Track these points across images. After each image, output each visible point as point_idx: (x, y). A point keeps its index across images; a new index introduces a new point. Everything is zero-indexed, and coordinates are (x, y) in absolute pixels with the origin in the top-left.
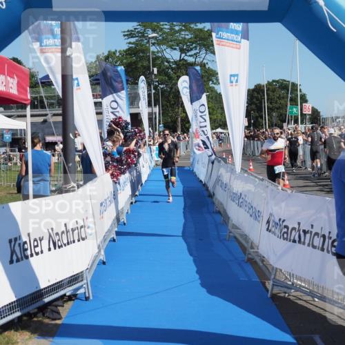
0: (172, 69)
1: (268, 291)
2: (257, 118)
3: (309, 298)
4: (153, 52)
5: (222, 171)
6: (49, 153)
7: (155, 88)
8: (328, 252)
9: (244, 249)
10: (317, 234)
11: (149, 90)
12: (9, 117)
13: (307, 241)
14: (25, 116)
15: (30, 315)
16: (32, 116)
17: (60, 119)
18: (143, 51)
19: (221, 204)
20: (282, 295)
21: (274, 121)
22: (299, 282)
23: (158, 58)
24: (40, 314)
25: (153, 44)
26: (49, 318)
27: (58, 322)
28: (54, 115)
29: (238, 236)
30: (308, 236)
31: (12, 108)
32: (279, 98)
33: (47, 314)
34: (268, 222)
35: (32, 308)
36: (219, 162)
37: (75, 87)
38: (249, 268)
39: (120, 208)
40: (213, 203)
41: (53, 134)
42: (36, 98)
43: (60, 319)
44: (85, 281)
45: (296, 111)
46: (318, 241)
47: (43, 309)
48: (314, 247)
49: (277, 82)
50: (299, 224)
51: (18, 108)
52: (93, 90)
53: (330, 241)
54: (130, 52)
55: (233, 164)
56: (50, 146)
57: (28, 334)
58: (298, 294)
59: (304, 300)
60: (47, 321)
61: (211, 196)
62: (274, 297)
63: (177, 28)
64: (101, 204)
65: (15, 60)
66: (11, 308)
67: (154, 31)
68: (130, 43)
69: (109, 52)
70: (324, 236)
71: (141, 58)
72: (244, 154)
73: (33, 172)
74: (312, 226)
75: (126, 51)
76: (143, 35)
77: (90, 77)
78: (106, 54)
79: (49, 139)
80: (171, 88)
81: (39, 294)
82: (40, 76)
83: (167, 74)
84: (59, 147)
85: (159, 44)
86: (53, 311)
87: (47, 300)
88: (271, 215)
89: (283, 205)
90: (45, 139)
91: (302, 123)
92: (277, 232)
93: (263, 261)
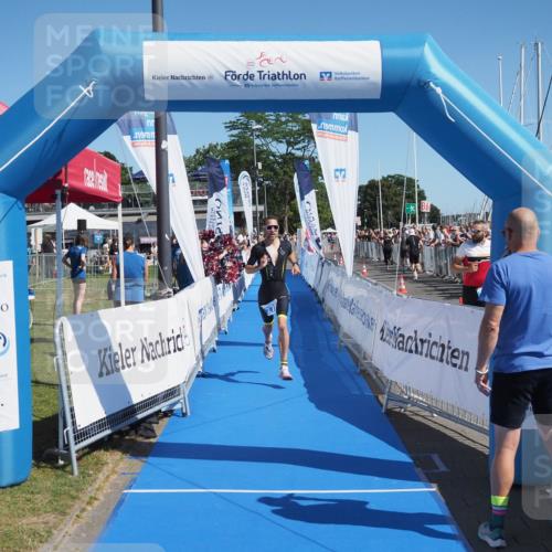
0: (279, 164)
1: (382, 406)
2: (371, 216)
3: (427, 413)
4: (257, 146)
5: (333, 275)
6: (143, 255)
7: (260, 184)
8: (448, 363)
9: (356, 360)
10: (435, 343)
11: (254, 186)
12: (100, 216)
13: (425, 351)
14: (116, 215)
15: (121, 433)
16: (124, 215)
17: (154, 218)
18: (246, 144)
19: (331, 311)
20: (398, 410)
21: (390, 219)
22: (416, 396)
23: (262, 152)
24: (133, 432)
25: (258, 136)
26: (142, 436)
27: (152, 440)
28: (150, 214)
29: (350, 346)
30: (426, 345)
31: (103, 207)
32: (395, 195)
33: (140, 432)
34: (382, 330)
35: (123, 426)
36: (329, 264)
37: (171, 184)
38: (362, 381)
39: (221, 316)
40: (323, 310)
41: (146, 236)
42: (130, 195)
43: (155, 437)
44: (182, 396)
45: (413, 208)
46: (436, 351)
47: (136, 426)
48: (432, 357)
49: (393, 177)
50: (416, 332)
51: (110, 206)
52: (192, 187)
53: (450, 351)
54: (231, 145)
55: (344, 267)
56: (145, 248)
57: (120, 453)
58: (415, 409)
59: (422, 417)
60: (140, 439)
61: (321, 302)
62: (389, 413)
63: (283, 119)
64: (200, 311)
65: (108, 155)
66: (100, 425)
67: (258, 122)
68: (232, 136)
69: (210, 145)
70: (443, 346)
71: (245, 153)
72: (356, 256)
73: (125, 277)
74: (430, 335)
75: (227, 144)
76: (246, 127)
77: (188, 172)
78: (207, 147)
79: (144, 240)
80: (277, 185)
81: (132, 410)
82: (135, 172)
83: (272, 170)
84: (155, 250)
85: (264, 137)
86: (146, 429)
87: (140, 416)
88: (385, 322)
89: (398, 311)
90: (139, 240)
91: (420, 222)
92: (392, 341)
93: (376, 373)
